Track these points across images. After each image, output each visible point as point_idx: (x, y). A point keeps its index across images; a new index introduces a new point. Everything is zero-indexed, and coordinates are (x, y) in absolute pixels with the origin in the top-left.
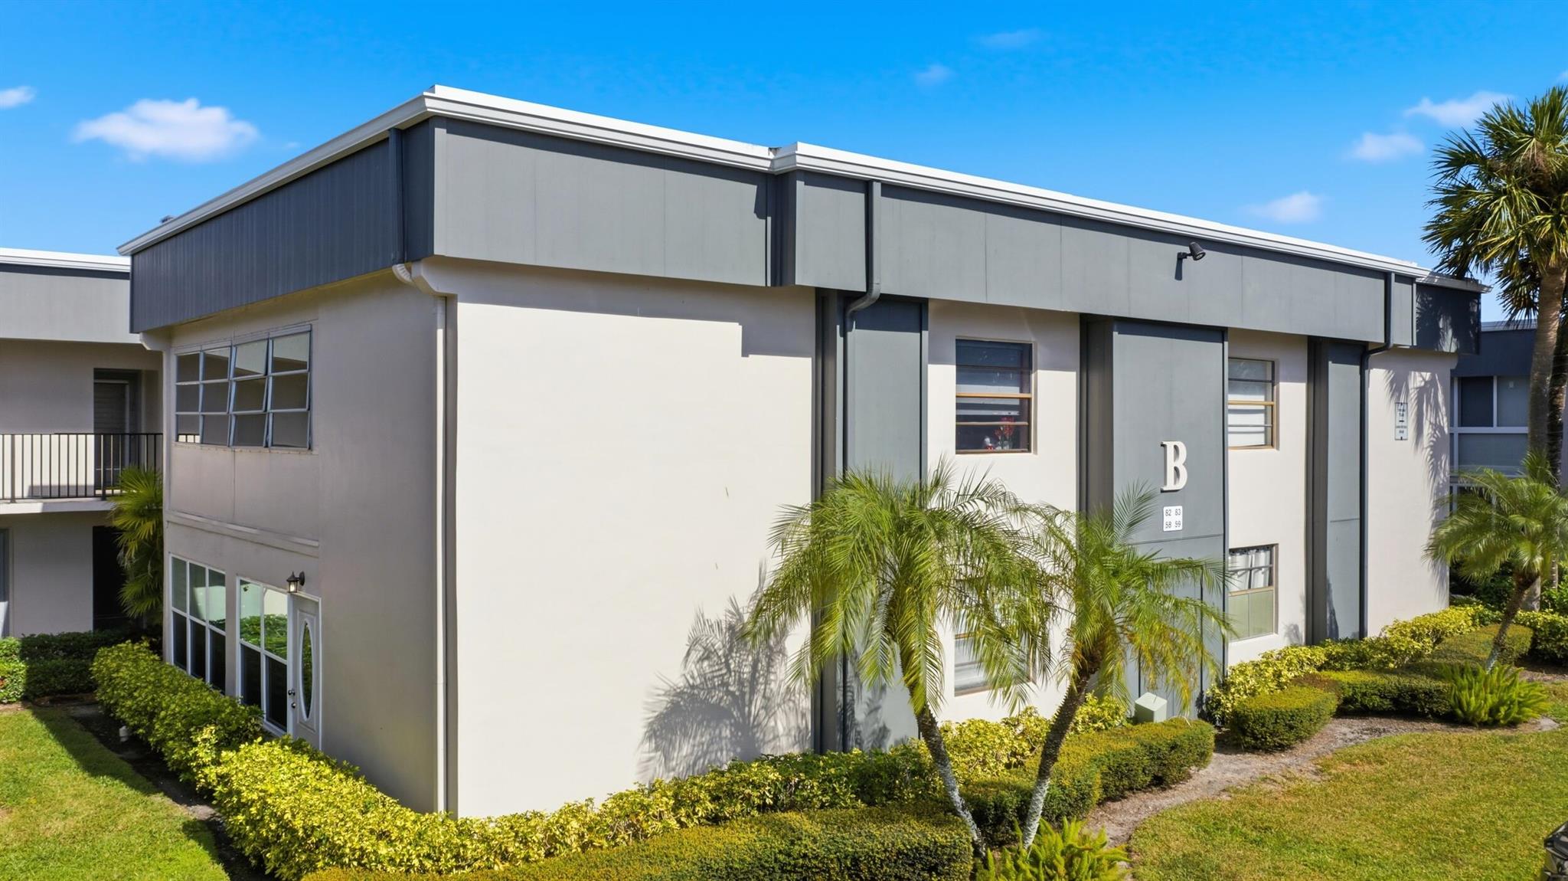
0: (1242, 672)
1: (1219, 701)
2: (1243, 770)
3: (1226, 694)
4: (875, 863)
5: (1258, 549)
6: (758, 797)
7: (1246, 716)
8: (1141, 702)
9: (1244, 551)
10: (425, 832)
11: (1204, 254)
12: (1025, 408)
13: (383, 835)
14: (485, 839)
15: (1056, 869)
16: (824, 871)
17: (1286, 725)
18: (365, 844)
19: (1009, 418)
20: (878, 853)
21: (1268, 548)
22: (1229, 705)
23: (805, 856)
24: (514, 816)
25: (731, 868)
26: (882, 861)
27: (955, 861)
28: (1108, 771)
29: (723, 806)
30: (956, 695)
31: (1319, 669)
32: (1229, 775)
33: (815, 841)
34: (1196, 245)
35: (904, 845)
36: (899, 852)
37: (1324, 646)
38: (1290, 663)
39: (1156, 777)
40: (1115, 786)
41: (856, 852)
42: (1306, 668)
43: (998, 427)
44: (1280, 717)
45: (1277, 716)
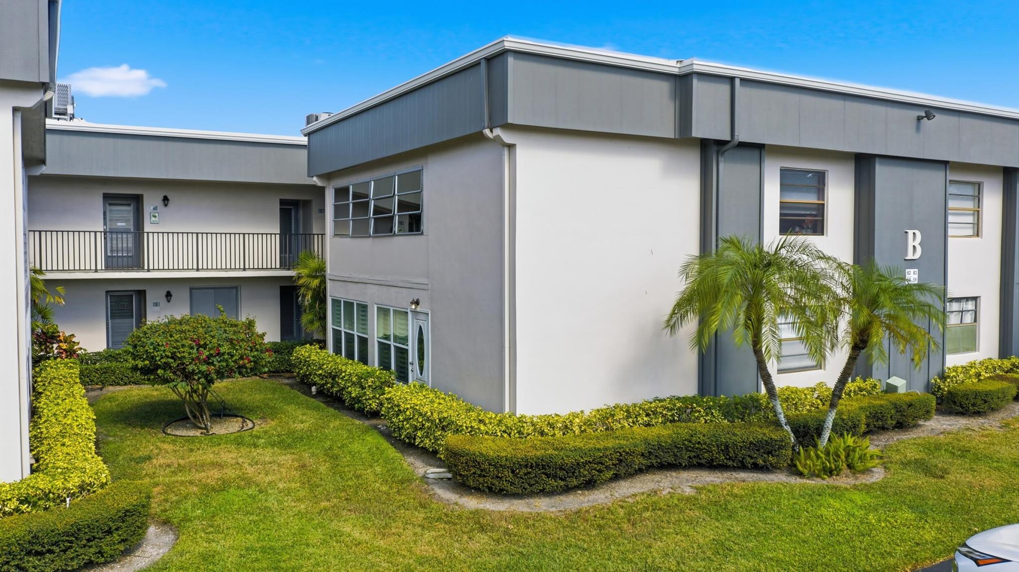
0: (954, 371)
1: (940, 386)
2: (953, 425)
3: (944, 383)
4: (737, 448)
5: (967, 299)
6: (670, 415)
7: (956, 394)
8: (889, 381)
9: (958, 300)
10: (502, 420)
11: (934, 116)
12: (820, 209)
13: (481, 421)
14: (533, 424)
15: (840, 458)
16: (709, 451)
17: (982, 400)
18: (473, 424)
19: (810, 215)
20: (739, 442)
21: (975, 299)
22: (946, 389)
23: (699, 443)
24: (546, 416)
25: (660, 445)
26: (741, 447)
27: (782, 449)
28: (869, 415)
29: (652, 419)
30: (778, 374)
31: (1007, 372)
32: (945, 426)
33: (704, 436)
34: (929, 111)
35: (754, 439)
36: (751, 443)
37: (1010, 359)
38: (987, 368)
39: (898, 422)
40: (874, 424)
41: (727, 442)
42: (998, 372)
43: (804, 221)
44: (978, 394)
45: (977, 394)
